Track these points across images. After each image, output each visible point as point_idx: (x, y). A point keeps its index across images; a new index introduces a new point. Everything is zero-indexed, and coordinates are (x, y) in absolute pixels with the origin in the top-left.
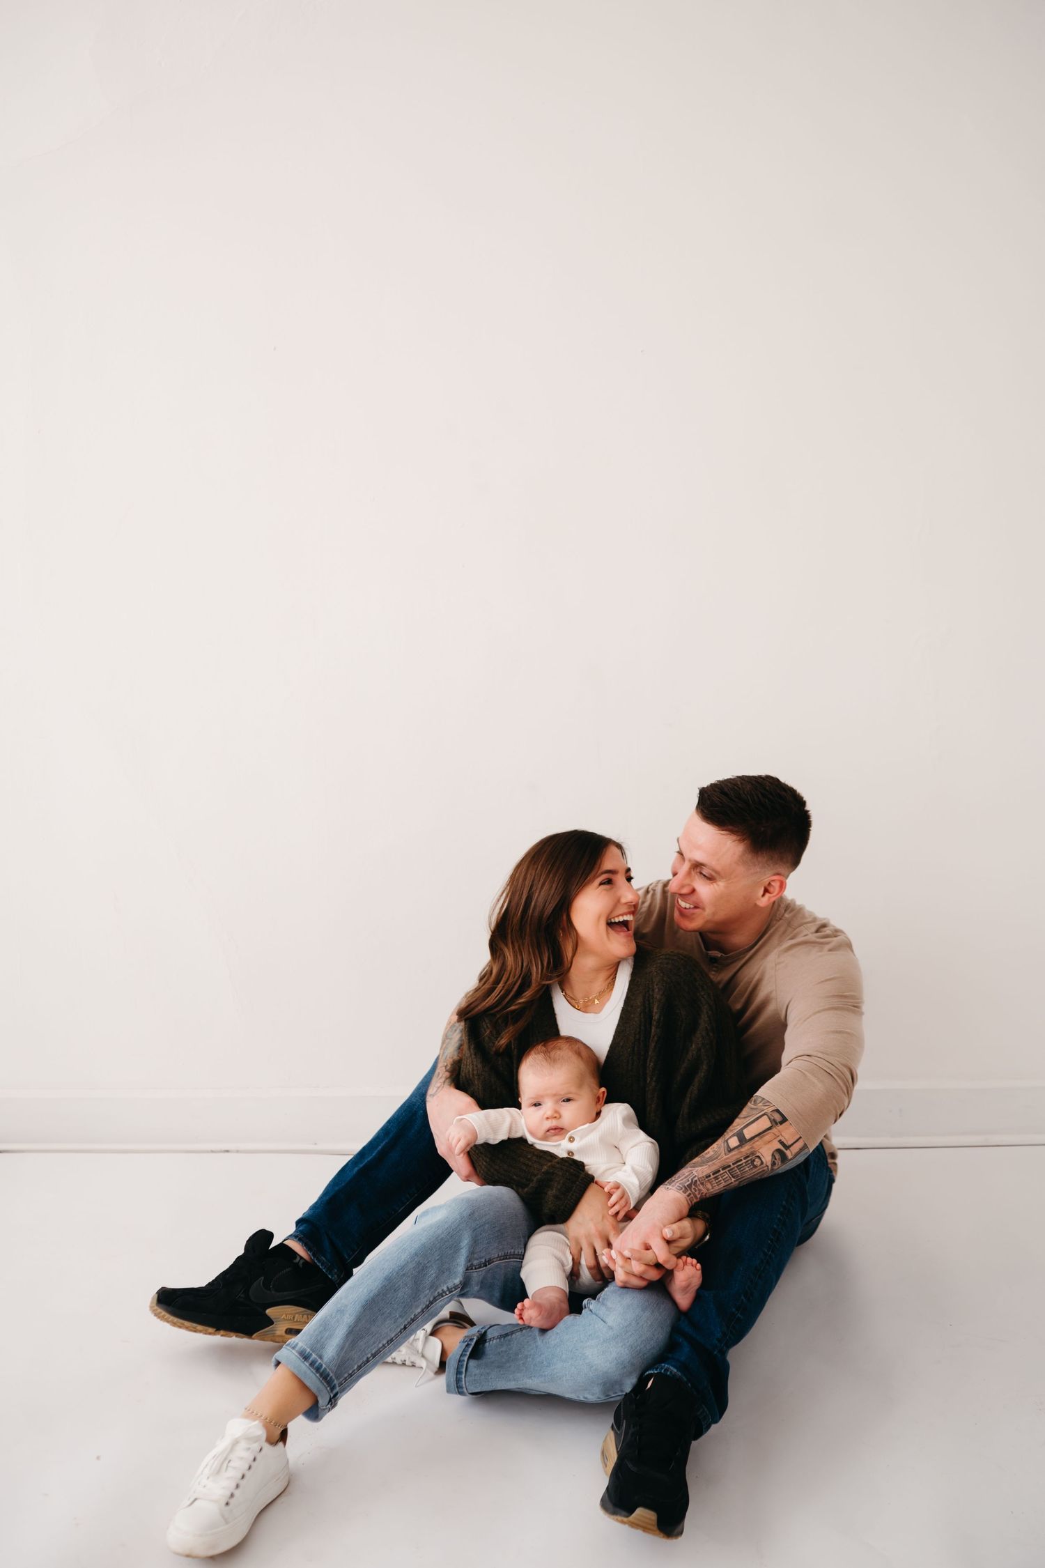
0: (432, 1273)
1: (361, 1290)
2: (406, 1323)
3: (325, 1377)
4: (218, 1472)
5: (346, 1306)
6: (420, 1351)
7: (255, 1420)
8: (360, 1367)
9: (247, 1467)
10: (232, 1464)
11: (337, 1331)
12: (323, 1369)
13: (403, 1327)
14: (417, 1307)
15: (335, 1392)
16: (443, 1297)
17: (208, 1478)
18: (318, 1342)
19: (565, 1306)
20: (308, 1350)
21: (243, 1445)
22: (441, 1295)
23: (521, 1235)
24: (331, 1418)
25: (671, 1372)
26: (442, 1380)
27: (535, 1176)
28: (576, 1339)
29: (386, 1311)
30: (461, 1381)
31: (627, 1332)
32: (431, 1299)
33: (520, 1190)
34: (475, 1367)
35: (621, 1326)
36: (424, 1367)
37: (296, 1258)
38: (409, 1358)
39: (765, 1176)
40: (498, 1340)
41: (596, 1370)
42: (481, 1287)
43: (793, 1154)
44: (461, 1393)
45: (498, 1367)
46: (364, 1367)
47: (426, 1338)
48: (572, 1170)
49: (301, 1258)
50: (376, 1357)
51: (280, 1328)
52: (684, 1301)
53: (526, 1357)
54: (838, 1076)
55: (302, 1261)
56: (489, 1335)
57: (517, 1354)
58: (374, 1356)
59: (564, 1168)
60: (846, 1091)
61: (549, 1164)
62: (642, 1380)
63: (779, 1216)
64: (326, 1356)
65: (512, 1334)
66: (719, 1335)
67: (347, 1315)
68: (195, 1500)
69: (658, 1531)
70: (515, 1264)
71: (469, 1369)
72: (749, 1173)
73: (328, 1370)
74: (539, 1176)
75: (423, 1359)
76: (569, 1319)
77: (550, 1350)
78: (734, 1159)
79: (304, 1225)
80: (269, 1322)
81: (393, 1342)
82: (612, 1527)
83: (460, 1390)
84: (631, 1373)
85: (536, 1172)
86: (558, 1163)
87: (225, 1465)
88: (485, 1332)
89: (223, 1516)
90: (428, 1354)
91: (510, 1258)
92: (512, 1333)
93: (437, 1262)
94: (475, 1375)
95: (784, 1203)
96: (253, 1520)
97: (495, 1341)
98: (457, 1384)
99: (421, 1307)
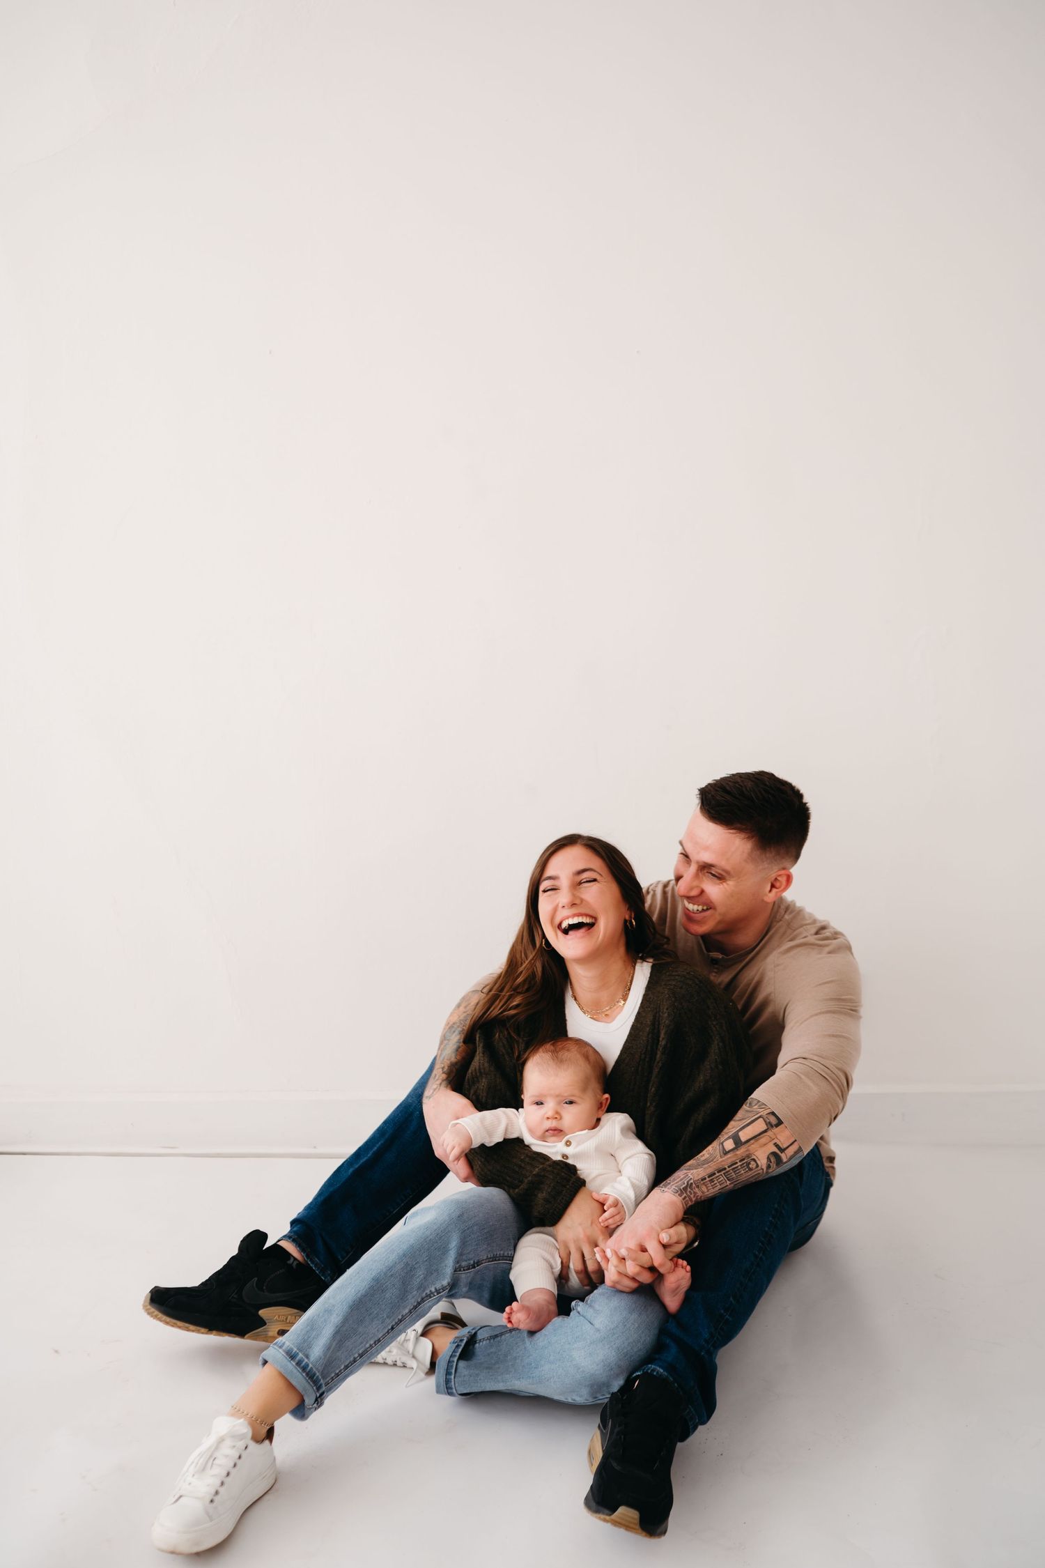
0: (420, 1273)
1: (349, 1290)
2: (394, 1323)
3: (311, 1376)
4: (204, 1469)
5: (334, 1306)
6: (411, 1352)
7: (240, 1418)
8: (346, 1367)
9: (232, 1464)
10: (216, 1462)
11: (324, 1332)
12: (309, 1368)
13: (390, 1327)
14: (404, 1308)
15: (321, 1392)
16: (431, 1297)
17: (193, 1475)
18: (304, 1341)
19: (554, 1308)
20: (295, 1349)
21: (228, 1442)
22: (429, 1296)
23: (511, 1237)
24: (318, 1417)
25: (658, 1372)
26: (432, 1381)
27: (526, 1178)
28: (564, 1341)
29: (373, 1312)
30: (451, 1382)
31: (614, 1334)
32: (419, 1300)
33: (511, 1191)
34: (464, 1368)
35: (608, 1328)
36: (415, 1368)
37: (289, 1259)
38: (400, 1359)
39: (760, 1179)
40: (488, 1341)
41: (583, 1371)
42: (470, 1288)
43: (788, 1157)
44: (450, 1394)
45: (487, 1368)
46: (350, 1367)
47: (417, 1339)
48: (563, 1174)
49: (295, 1259)
50: (364, 1357)
51: (273, 1329)
52: (672, 1302)
53: (515, 1358)
54: (833, 1080)
55: (295, 1263)
56: (480, 1336)
57: (506, 1356)
58: (361, 1356)
59: (555, 1171)
60: (840, 1094)
61: (541, 1166)
62: (629, 1382)
63: (771, 1219)
64: (313, 1355)
65: (501, 1336)
66: (707, 1336)
67: (335, 1315)
68: (181, 1497)
69: (640, 1531)
70: (505, 1265)
71: (459, 1370)
72: (745, 1176)
73: (314, 1369)
74: (530, 1178)
75: (413, 1359)
76: (558, 1321)
77: (537, 1351)
78: (729, 1162)
79: (299, 1226)
80: (262, 1323)
81: (381, 1343)
82: (596, 1526)
83: (449, 1391)
84: (618, 1375)
85: (528, 1174)
86: (550, 1166)
87: (210, 1464)
88: (476, 1333)
89: (207, 1513)
90: (419, 1354)
91: (499, 1260)
92: (502, 1334)
93: (426, 1263)
94: (464, 1376)
95: (776, 1206)
96: (238, 1518)
97: (484, 1342)
98: (446, 1384)
99: (409, 1307)
